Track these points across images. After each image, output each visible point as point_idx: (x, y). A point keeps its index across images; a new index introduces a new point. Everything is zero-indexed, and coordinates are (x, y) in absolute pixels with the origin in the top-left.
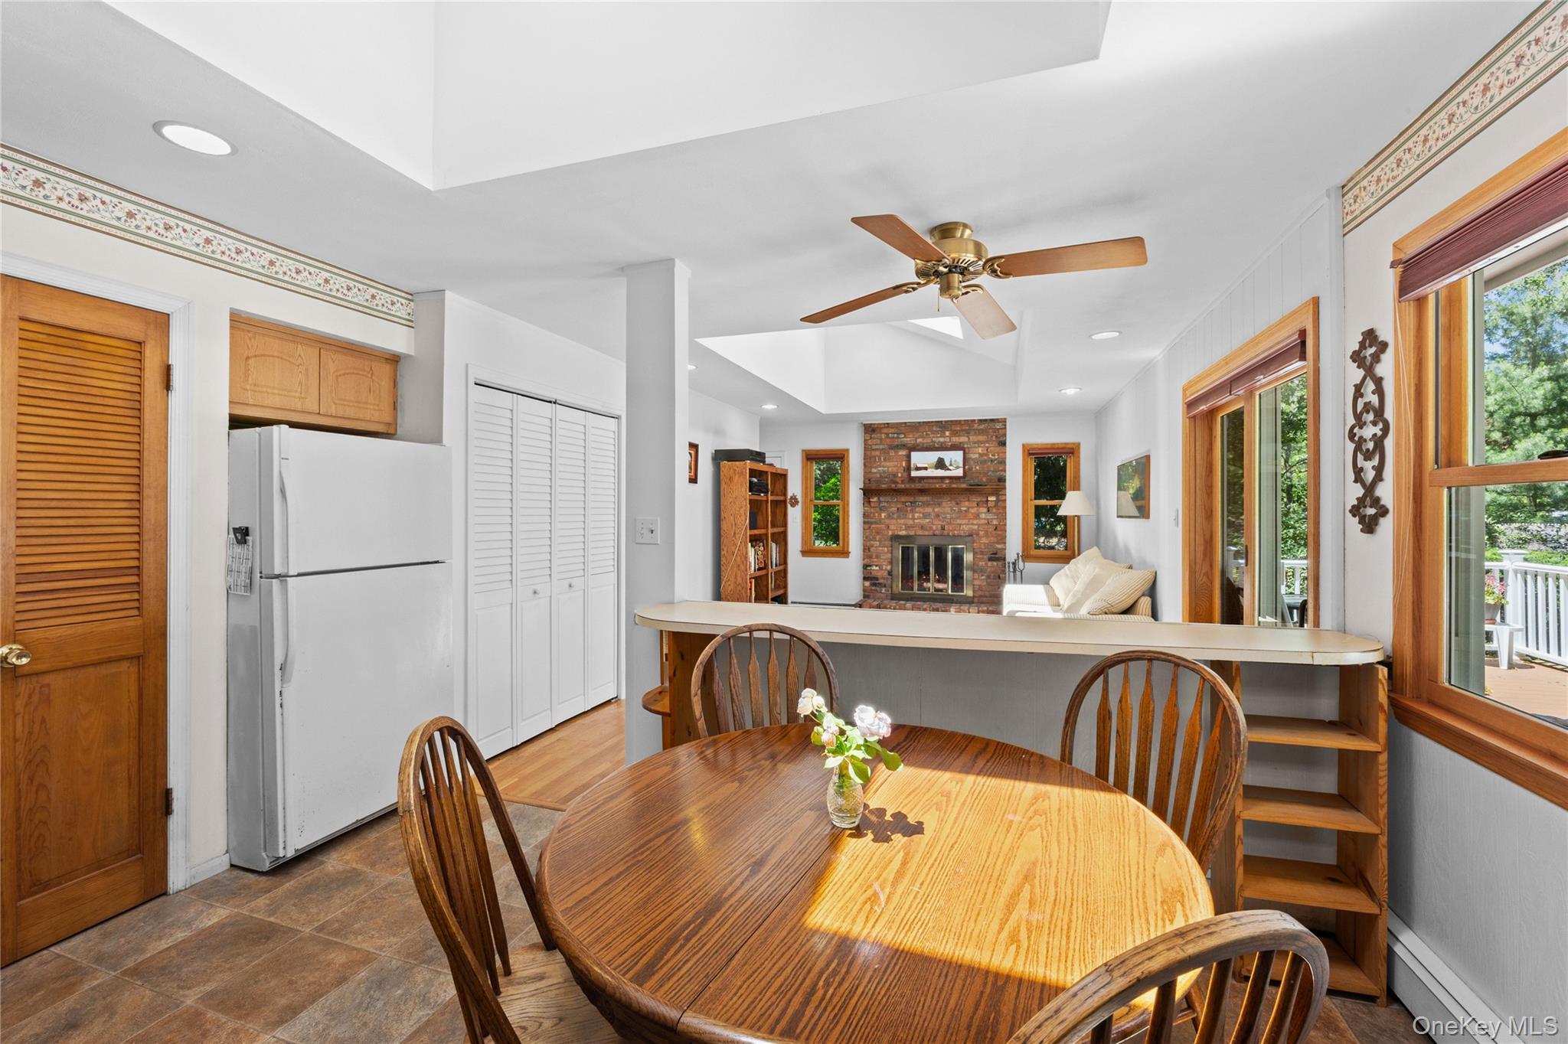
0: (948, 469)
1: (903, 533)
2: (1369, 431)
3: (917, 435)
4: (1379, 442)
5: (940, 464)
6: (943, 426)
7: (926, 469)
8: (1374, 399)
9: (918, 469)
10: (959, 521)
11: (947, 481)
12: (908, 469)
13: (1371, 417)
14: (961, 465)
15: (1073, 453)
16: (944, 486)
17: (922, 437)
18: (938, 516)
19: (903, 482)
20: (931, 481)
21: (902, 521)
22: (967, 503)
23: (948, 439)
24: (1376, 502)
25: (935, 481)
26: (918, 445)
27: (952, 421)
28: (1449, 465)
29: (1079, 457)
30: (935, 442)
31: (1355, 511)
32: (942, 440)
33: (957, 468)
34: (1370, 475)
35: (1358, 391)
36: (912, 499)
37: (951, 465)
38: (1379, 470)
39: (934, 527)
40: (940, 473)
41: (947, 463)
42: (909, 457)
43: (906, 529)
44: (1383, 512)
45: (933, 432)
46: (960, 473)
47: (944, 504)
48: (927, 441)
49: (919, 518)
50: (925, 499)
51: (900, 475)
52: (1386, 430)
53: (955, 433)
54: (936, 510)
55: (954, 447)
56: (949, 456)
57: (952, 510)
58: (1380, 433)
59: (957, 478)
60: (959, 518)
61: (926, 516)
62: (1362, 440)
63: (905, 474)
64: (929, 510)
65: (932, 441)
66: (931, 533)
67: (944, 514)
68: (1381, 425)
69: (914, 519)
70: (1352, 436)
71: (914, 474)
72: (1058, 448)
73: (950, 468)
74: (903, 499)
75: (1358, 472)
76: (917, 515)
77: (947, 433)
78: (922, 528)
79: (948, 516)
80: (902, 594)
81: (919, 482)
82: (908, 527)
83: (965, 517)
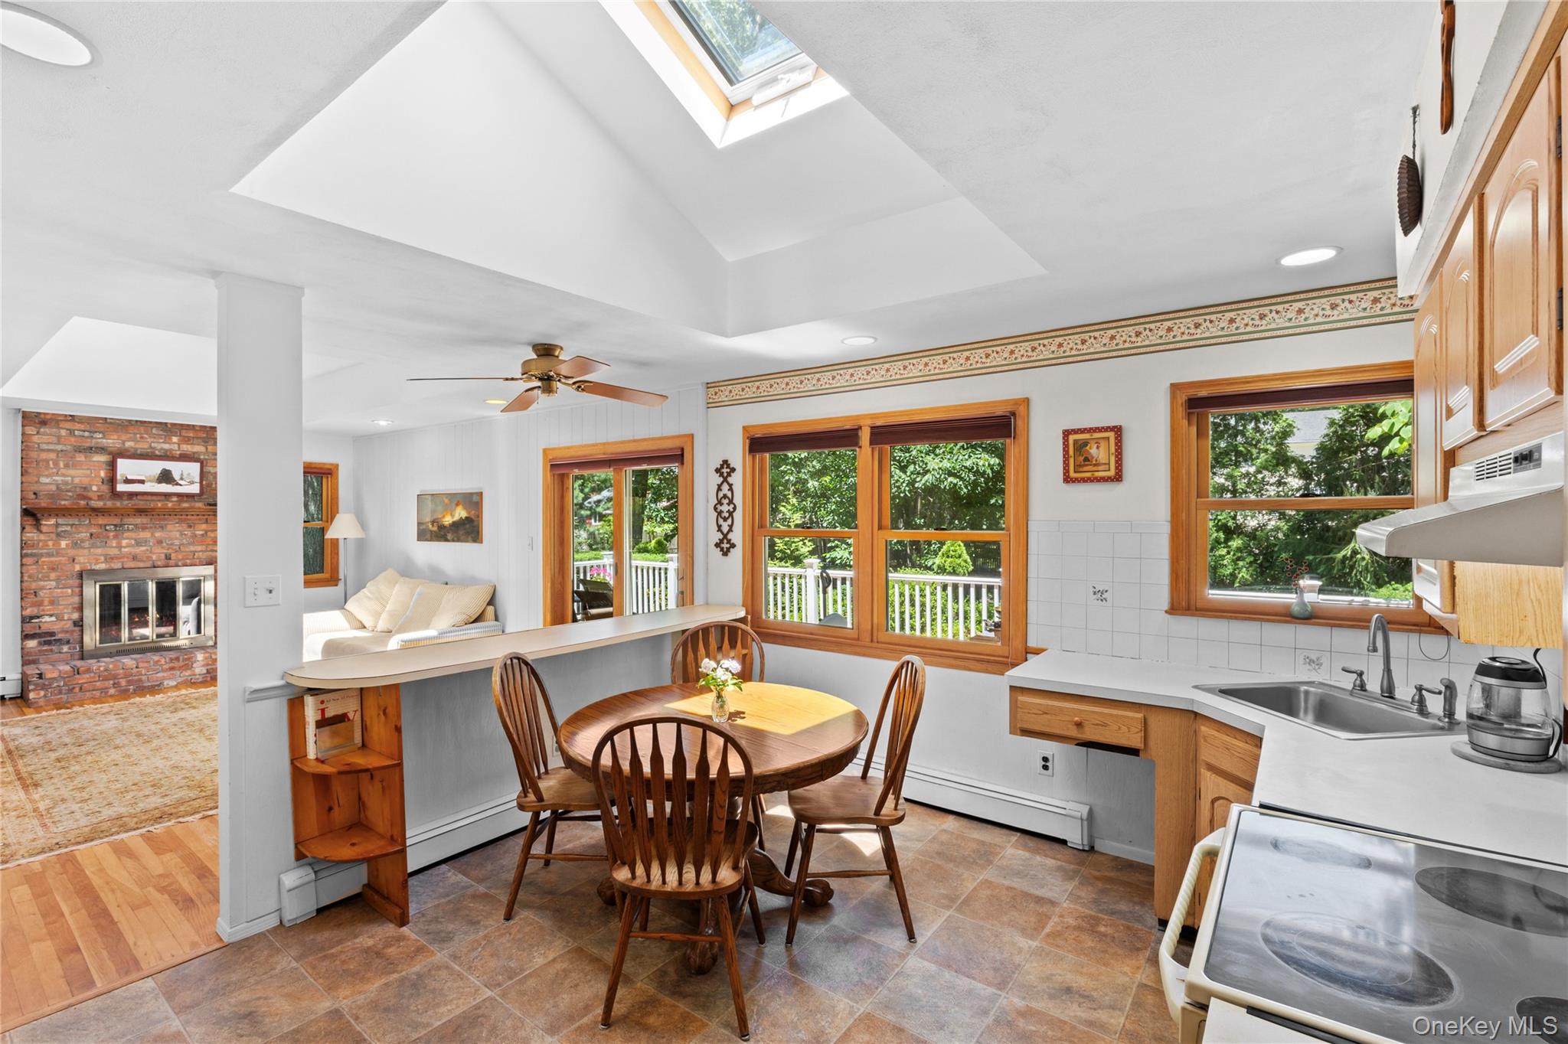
0: (177, 484)
1: (103, 566)
2: (725, 508)
3: (124, 437)
4: (731, 514)
5: (166, 477)
6: (168, 429)
7: (142, 482)
8: (729, 494)
9: (127, 481)
10: (192, 548)
11: (175, 499)
12: (112, 480)
13: (727, 501)
14: (197, 479)
15: (330, 474)
16: (170, 505)
17: (134, 440)
18: (160, 542)
19: (100, 498)
20: (150, 498)
21: (99, 551)
22: (204, 526)
23: (176, 447)
24: (729, 541)
25: (154, 498)
26: (127, 450)
27: (182, 425)
28: (762, 527)
29: (337, 479)
30: (155, 448)
31: (717, 545)
32: (166, 446)
33: (192, 483)
34: (725, 529)
35: (719, 488)
36: (117, 521)
37: (182, 479)
38: (731, 527)
39: (154, 557)
40: (165, 488)
41: (176, 476)
42: (112, 466)
43: (106, 561)
44: (733, 546)
45: (155, 436)
46: (195, 489)
47: (169, 527)
48: (142, 446)
49: (128, 546)
50: (138, 520)
51: (94, 488)
52: (735, 508)
53: (187, 440)
54: (157, 535)
55: (184, 458)
56: (176, 468)
57: (181, 534)
58: (732, 510)
59: (190, 496)
60: (193, 544)
61: (138, 543)
62: (721, 512)
63: (105, 488)
64: (146, 535)
65: (151, 447)
66: (149, 564)
67: (170, 539)
68: (732, 506)
69: (120, 547)
70: (715, 509)
71: (121, 487)
72: (315, 468)
73: (180, 482)
74: (101, 521)
75: (719, 527)
76: (124, 542)
77: (175, 439)
78: (134, 558)
79: (177, 542)
80: (100, 648)
81: (131, 499)
82: (109, 559)
83: (201, 543)
